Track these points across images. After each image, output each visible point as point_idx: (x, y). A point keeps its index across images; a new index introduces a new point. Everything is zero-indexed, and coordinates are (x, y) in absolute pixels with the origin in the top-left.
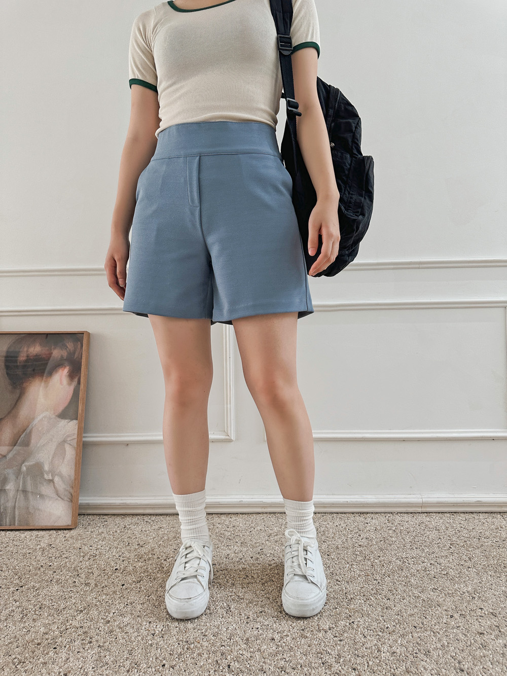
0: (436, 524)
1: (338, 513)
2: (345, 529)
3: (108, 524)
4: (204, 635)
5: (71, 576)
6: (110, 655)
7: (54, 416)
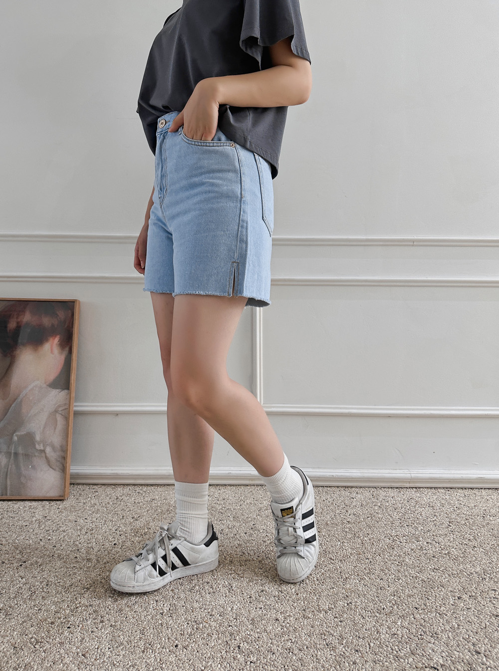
4: (211, 615)
6: (123, 635)
7: (45, 386)
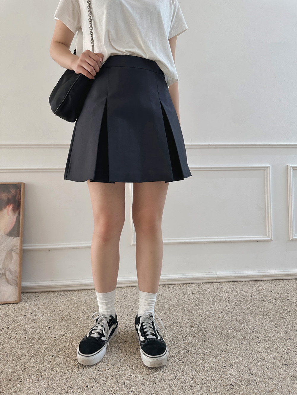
0: (226, 289)
1: (171, 284)
2: (176, 294)
3: (40, 298)
5: (22, 334)
6: (54, 383)
7: (4, 235)
